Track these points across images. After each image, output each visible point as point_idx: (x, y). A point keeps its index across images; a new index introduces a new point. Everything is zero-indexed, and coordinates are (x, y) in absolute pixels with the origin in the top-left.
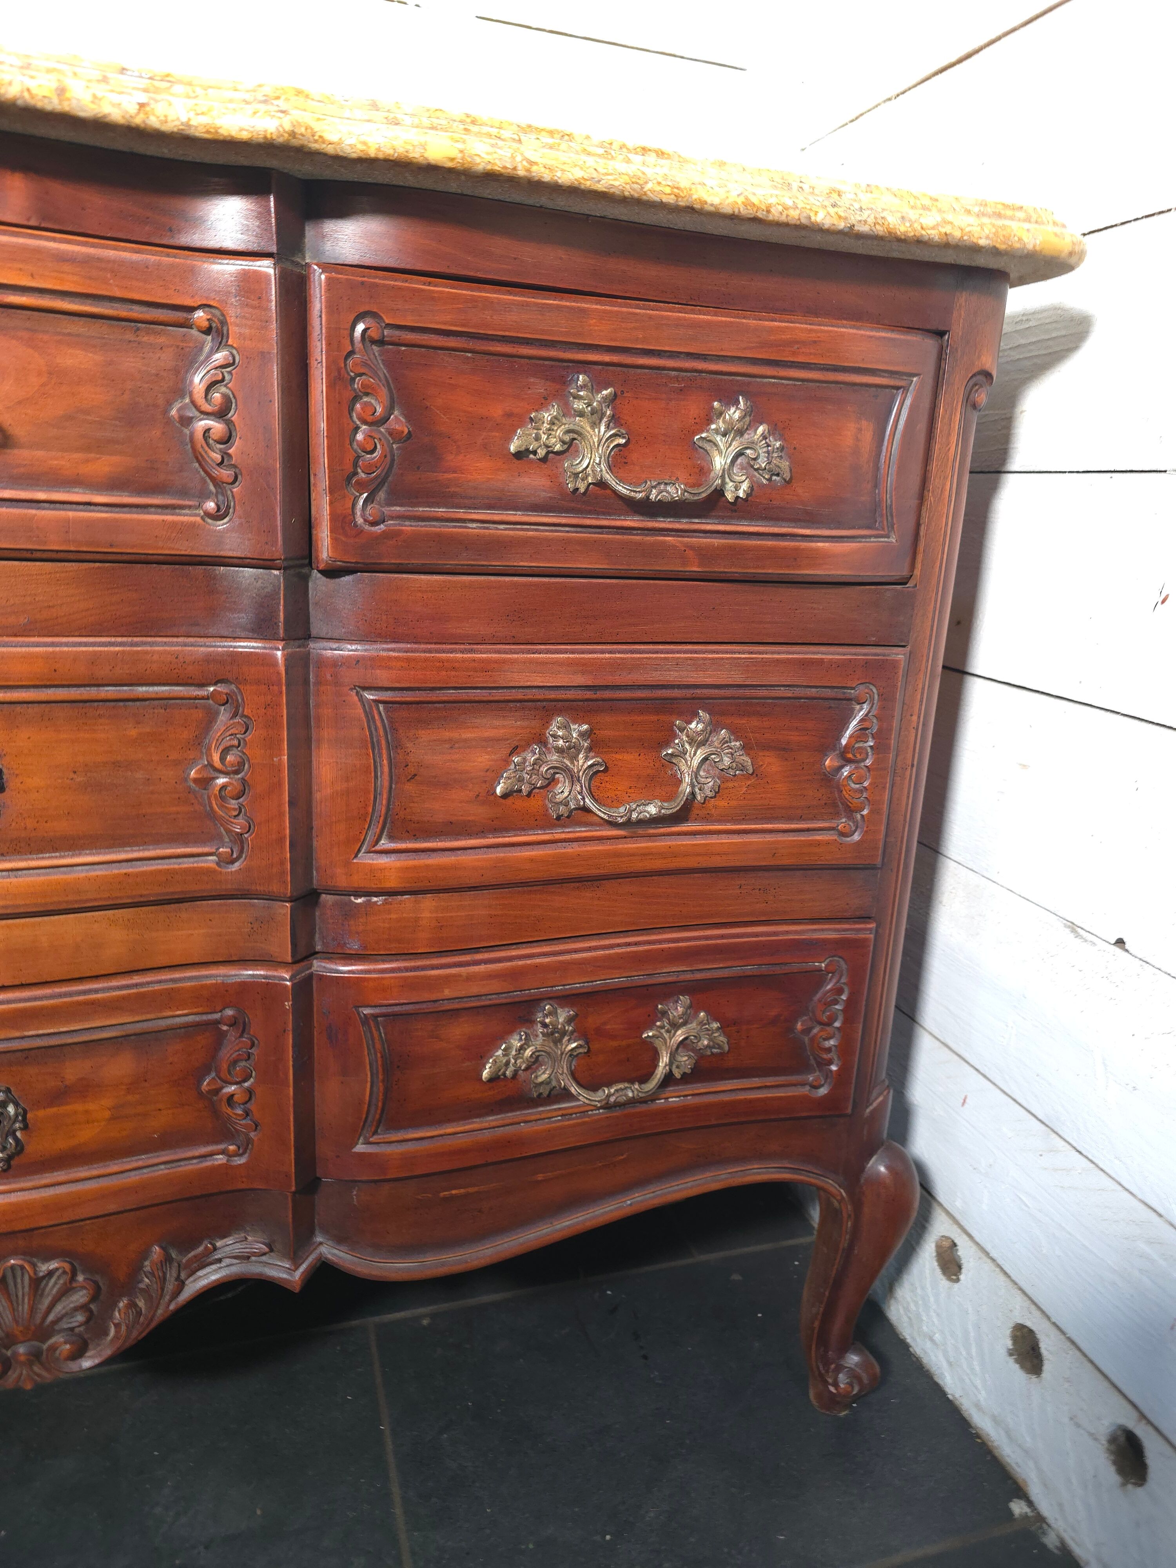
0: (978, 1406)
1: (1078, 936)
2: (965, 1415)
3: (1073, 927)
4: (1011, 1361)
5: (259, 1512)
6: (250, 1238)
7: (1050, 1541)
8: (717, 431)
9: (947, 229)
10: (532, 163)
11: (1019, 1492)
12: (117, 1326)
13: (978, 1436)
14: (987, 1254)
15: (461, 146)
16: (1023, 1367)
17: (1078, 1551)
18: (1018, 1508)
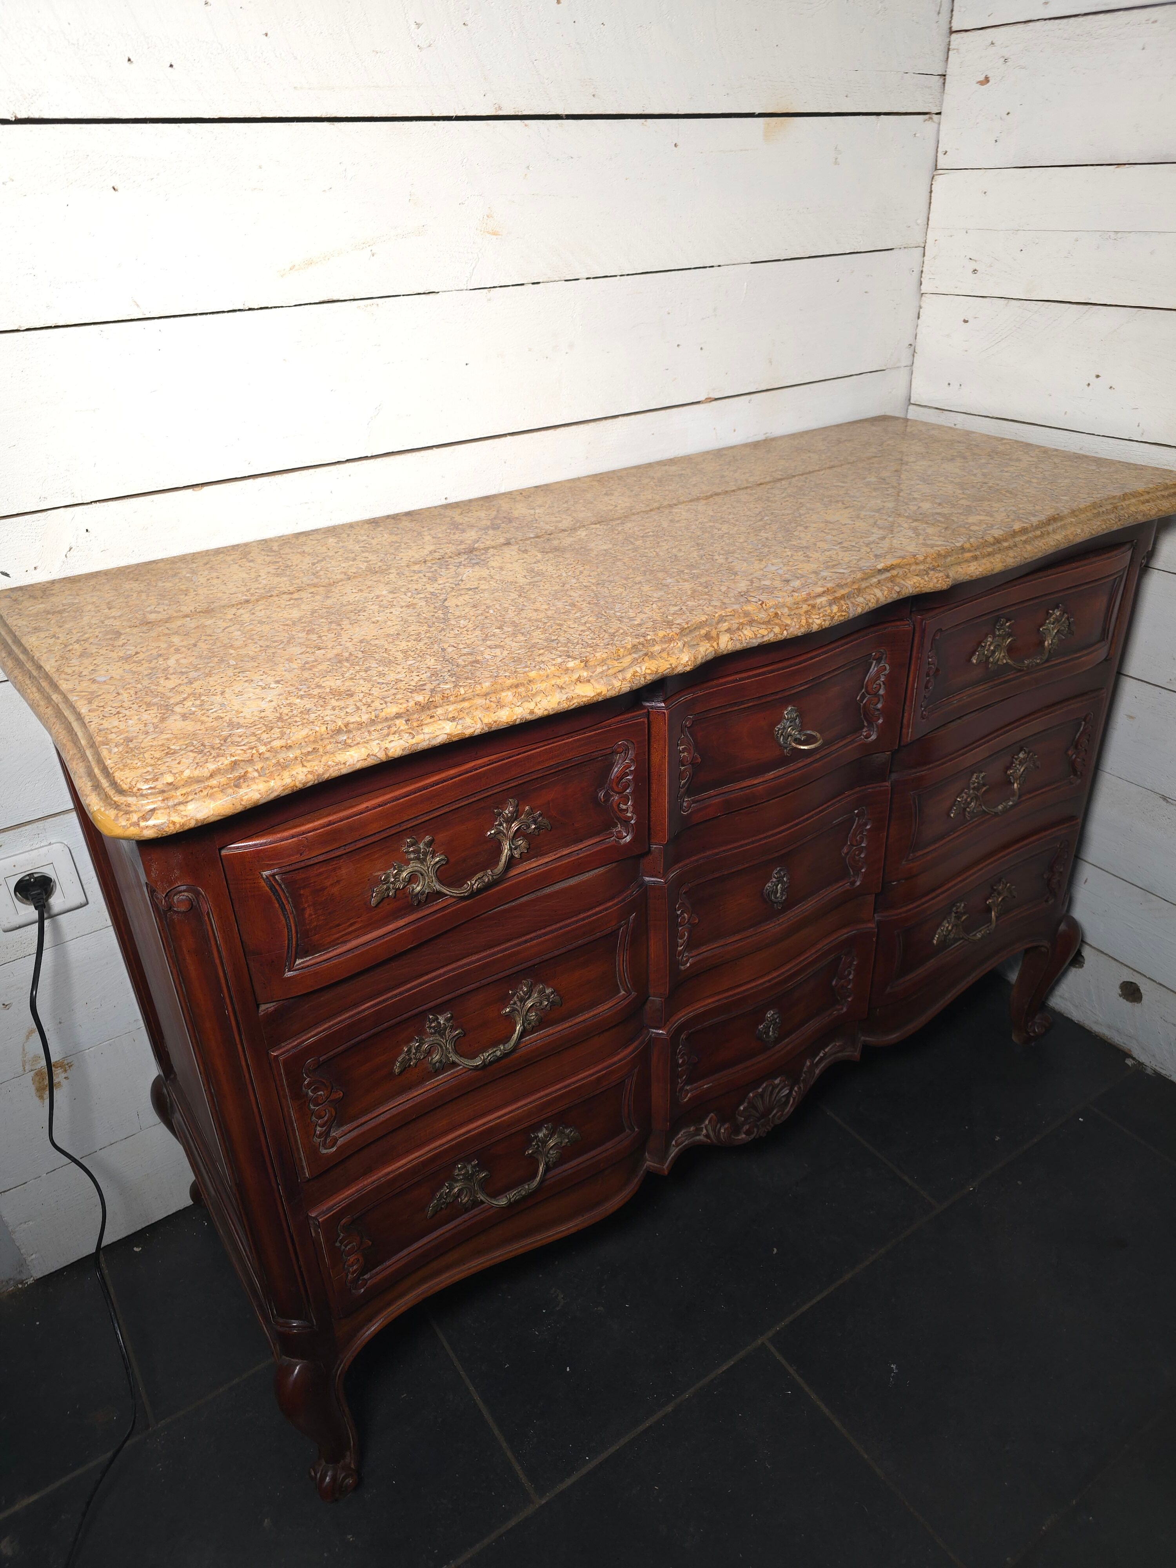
0: (1096, 1023)
1: (1168, 802)
2: (1088, 1028)
3: (1164, 798)
4: (1121, 999)
5: (806, 1165)
6: (837, 1044)
7: (1149, 1071)
8: (1049, 623)
9: (1160, 513)
10: (1026, 559)
11: (1127, 1055)
12: (794, 1099)
13: (1097, 1036)
14: (1102, 952)
15: (1005, 564)
16: (1127, 1000)
17: (1163, 1072)
18: (1129, 1062)
